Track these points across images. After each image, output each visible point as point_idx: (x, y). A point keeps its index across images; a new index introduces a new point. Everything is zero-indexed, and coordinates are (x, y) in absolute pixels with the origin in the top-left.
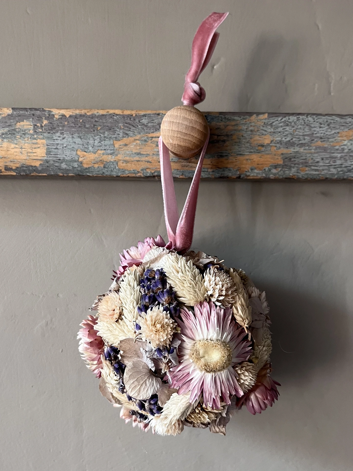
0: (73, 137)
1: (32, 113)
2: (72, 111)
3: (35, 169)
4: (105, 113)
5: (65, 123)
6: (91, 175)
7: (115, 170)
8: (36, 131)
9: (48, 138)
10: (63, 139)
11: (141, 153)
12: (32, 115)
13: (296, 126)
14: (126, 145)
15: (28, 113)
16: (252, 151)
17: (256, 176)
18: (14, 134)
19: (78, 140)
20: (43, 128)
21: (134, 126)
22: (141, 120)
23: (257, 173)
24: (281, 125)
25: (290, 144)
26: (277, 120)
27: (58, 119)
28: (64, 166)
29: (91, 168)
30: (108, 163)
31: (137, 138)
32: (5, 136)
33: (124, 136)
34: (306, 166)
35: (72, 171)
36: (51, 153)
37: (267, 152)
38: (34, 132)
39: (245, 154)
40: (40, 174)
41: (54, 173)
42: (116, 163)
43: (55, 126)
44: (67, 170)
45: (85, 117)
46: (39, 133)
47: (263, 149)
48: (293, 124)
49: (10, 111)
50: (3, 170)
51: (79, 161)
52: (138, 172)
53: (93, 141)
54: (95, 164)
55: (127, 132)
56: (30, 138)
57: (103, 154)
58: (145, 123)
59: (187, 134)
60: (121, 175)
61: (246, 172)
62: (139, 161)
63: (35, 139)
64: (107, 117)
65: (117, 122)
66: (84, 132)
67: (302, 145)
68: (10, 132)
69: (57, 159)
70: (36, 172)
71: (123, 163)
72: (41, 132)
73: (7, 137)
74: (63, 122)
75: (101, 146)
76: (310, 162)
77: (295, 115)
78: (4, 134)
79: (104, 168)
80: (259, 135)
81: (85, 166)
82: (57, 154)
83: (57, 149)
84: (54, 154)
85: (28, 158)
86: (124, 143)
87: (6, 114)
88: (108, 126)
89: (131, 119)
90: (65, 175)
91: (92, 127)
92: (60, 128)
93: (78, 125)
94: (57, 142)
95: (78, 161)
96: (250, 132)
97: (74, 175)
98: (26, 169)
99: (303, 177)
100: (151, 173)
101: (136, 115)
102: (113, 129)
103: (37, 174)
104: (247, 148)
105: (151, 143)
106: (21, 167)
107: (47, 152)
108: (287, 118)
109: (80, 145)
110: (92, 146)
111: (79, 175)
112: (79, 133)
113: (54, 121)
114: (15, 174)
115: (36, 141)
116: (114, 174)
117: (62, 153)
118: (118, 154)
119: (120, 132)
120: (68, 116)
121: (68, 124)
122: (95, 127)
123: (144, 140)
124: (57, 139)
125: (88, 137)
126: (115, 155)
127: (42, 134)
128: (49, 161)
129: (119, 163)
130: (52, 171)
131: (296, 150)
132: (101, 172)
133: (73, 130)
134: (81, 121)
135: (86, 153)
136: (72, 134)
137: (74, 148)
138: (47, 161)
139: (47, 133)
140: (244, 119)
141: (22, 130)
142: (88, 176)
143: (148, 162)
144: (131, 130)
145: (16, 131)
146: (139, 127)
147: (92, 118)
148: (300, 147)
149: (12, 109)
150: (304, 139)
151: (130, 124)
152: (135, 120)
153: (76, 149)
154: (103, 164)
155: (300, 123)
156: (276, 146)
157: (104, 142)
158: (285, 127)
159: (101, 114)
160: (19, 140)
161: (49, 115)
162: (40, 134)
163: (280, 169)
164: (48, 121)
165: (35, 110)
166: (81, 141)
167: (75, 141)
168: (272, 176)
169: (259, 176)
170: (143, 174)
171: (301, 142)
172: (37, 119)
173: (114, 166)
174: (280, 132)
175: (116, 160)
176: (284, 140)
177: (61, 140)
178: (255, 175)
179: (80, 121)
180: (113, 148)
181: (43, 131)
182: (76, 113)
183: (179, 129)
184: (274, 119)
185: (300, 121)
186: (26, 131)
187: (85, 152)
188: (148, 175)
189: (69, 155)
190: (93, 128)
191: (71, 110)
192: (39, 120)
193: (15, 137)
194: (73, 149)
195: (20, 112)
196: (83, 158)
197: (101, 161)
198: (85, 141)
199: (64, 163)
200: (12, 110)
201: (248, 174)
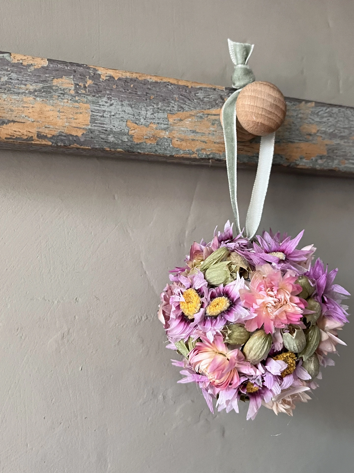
0: (122, 105)
1: (73, 68)
2: (121, 73)
3: (76, 139)
4: (159, 81)
5: (113, 86)
6: (142, 152)
7: (169, 148)
8: (79, 91)
9: (93, 103)
10: (111, 105)
11: (197, 131)
12: (72, 72)
13: (337, 118)
14: (181, 120)
15: (69, 68)
16: (301, 139)
17: (304, 166)
18: (50, 92)
19: (128, 109)
20: (87, 90)
21: (189, 100)
22: (197, 94)
23: (305, 163)
24: (325, 115)
25: (333, 136)
26: (322, 110)
27: (105, 80)
28: (111, 139)
29: (142, 144)
30: (162, 139)
31: (193, 114)
32: (38, 94)
33: (179, 110)
34: (346, 159)
35: (120, 146)
36: (96, 122)
37: (314, 142)
38: (75, 93)
39: (295, 142)
40: (82, 147)
41: (100, 147)
42: (170, 140)
43: (101, 88)
44: (115, 145)
45: (137, 81)
46: (81, 95)
47: (311, 138)
48: (335, 115)
49: (45, 63)
50: (35, 137)
51: (130, 134)
52: (193, 153)
53: (145, 112)
54: (147, 140)
55: (182, 106)
56: (71, 100)
57: (156, 129)
58: (201, 97)
59: (271, 112)
60: (175, 155)
61: (296, 160)
62: (194, 140)
63: (76, 101)
64: (161, 86)
65: (172, 92)
66: (135, 99)
67: (342, 138)
68: (45, 90)
69: (103, 129)
70: (77, 144)
71: (177, 141)
72: (84, 94)
73: (41, 95)
74: (110, 85)
75: (154, 119)
76: (348, 155)
77: (337, 107)
78: (36, 91)
79: (156, 145)
80: (307, 123)
81: (136, 141)
82: (104, 124)
83: (104, 117)
84: (99, 123)
85: (67, 124)
86: (179, 118)
87: (40, 66)
88: (162, 96)
89: (186, 90)
90: (113, 150)
91: (144, 95)
92: (107, 92)
93: (128, 90)
94: (103, 108)
95: (128, 134)
96: (299, 120)
97: (123, 150)
98: (65, 138)
99: (343, 169)
100: (206, 154)
101: (192, 87)
102: (168, 100)
103: (78, 146)
104: (297, 136)
105: (207, 120)
106: (58, 136)
107: (91, 120)
108: (331, 108)
109: (130, 114)
110: (144, 118)
111: (128, 151)
112: (129, 101)
113: (100, 83)
114: (50, 143)
115: (77, 104)
116: (168, 153)
117: (110, 122)
118: (172, 130)
119: (175, 105)
120: (116, 79)
121: (116, 88)
122: (148, 96)
123: (200, 116)
124: (103, 105)
125: (140, 107)
126: (169, 131)
127: (85, 97)
128: (93, 131)
129: (173, 141)
130: (97, 143)
131: (337, 142)
132: (154, 150)
133: (122, 96)
134: (132, 86)
135: (138, 125)
136: (122, 101)
137: (123, 117)
138: (91, 131)
139: (91, 96)
140: (294, 105)
141: (60, 88)
142: (139, 153)
143: (203, 142)
144: (186, 104)
145: (53, 89)
146: (195, 100)
147: (145, 84)
148: (341, 140)
149: (48, 60)
150: (344, 132)
151: (185, 97)
152: (190, 92)
153: (125, 119)
154: (156, 140)
155: (341, 115)
156: (321, 137)
157: (158, 115)
158: (328, 118)
159: (154, 81)
160: (56, 100)
161: (94, 74)
162: (83, 96)
163: (325, 160)
164: (92, 81)
165: (77, 66)
166: (132, 111)
167: (125, 110)
168: (318, 167)
169: (307, 166)
170: (198, 155)
171: (342, 134)
172: (80, 77)
173: (168, 143)
174: (325, 122)
175: (171, 137)
176: (328, 131)
177: (108, 107)
178: (304, 164)
179: (130, 86)
180: (167, 122)
181: (86, 92)
182: (126, 76)
183: (263, 105)
184: (320, 109)
185: (341, 113)
186: (66, 91)
187: (136, 123)
188: (204, 156)
189: (118, 126)
190: (146, 96)
191: (120, 71)
192: (82, 79)
193: (51, 97)
194: (122, 119)
195: (57, 65)
196: (133, 131)
197: (154, 136)
198: (136, 110)
199: (111, 135)
200: (47, 62)
201: (297, 162)
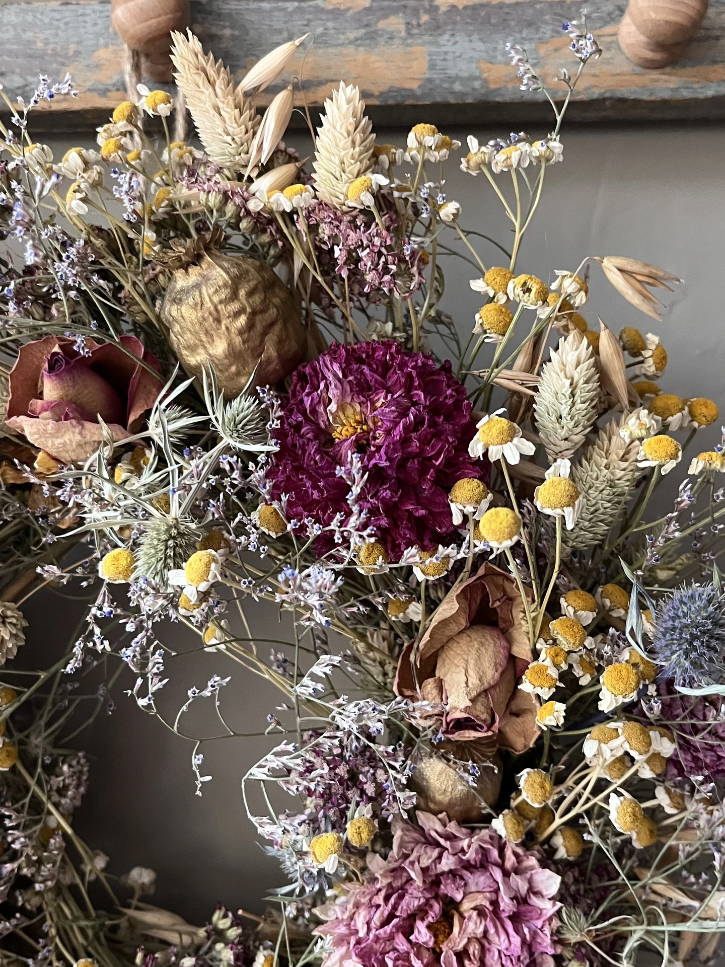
0: (471, 41)
1: (402, 3)
3: (411, 93)
5: (457, 18)
6: (501, 100)
8: (411, 32)
9: (431, 43)
10: (455, 43)
12: (402, 8)
14: (556, 50)
15: (396, 4)
18: (375, 38)
19: (480, 45)
20: (422, 28)
22: (580, 9)
27: (445, 12)
28: (457, 87)
29: (502, 90)
32: (359, 43)
33: (553, 36)
35: (471, 95)
36: (436, 68)
38: (407, 35)
40: (420, 103)
41: (443, 100)
43: (441, 23)
44: (464, 94)
45: (489, 7)
46: (415, 36)
49: (367, 3)
51: (483, 78)
52: (579, 92)
53: (503, 46)
54: (508, 82)
55: (558, 29)
56: (402, 44)
60: (551, 99)
63: (409, 45)
64: (525, 6)
65: (541, 13)
66: (488, 31)
68: (369, 36)
69: (446, 77)
70: (414, 99)
72: (418, 34)
73: (363, 44)
74: (453, 17)
78: (358, 40)
81: (492, 86)
82: (446, 69)
83: (446, 60)
84: (441, 69)
85: (399, 76)
86: (554, 47)
87: (362, 7)
88: (525, 20)
89: (563, 7)
90: (460, 102)
91: (501, 23)
92: (450, 27)
93: (478, 20)
94: (444, 49)
95: (481, 78)
97: (474, 101)
98: (397, 94)
100: (600, 93)
101: (571, 1)
102: (536, 24)
103: (414, 102)
106: (388, 92)
107: (429, 66)
109: (482, 52)
110: (503, 53)
111: (482, 101)
112: (480, 34)
113: (439, 16)
114: (378, 102)
115: (411, 49)
116: (540, 98)
117: (454, 66)
118: (545, 65)
119: (547, 29)
120: (461, 7)
121: (461, 20)
122: (507, 23)
124: (444, 45)
125: (495, 39)
126: (539, 67)
127: (419, 38)
128: (433, 81)
129: (546, 79)
130: (438, 96)
132: (518, 96)
133: (470, 28)
134: (483, 13)
135: (493, 65)
136: (470, 36)
137: (473, 57)
138: (430, 80)
139: (428, 35)
141: (388, 32)
142: (496, 102)
145: (378, 34)
147: (501, 9)
151: (561, 15)
152: (569, 8)
153: (476, 59)
159: (514, 2)
160: (383, 48)
161: (431, 6)
162: (417, 38)
164: (428, 16)
166: (484, 47)
167: (474, 47)
170: (587, 95)
172: (412, 13)
175: (543, 74)
177: (451, 46)
179: (481, 14)
180: (536, 56)
181: (421, 31)
182: (474, 2)
187: (491, 63)
188: (595, 96)
189: (466, 69)
190: (504, 24)
192: (414, 15)
193: (377, 44)
194: (472, 59)
195: (382, 3)
196: (487, 74)
198: (491, 45)
199: (457, 82)
